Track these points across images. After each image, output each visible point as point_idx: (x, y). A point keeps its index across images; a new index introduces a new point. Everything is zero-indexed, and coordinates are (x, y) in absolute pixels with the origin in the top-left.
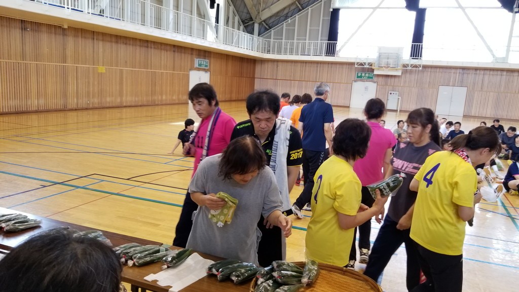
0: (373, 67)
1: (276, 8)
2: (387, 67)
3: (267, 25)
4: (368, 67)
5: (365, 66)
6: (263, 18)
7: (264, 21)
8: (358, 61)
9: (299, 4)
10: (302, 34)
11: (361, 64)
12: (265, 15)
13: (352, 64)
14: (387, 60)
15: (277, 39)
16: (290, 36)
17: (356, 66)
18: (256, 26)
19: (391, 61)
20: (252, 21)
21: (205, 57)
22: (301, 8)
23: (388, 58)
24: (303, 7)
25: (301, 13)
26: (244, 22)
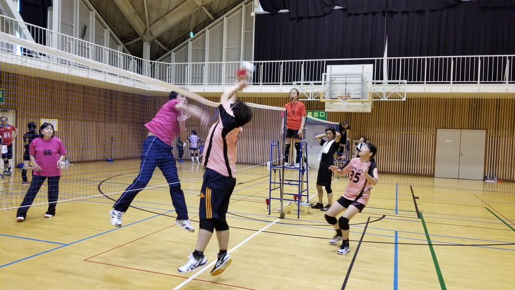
0: (322, 100)
1: (173, 20)
2: (346, 97)
3: (164, 45)
4: (313, 99)
5: (309, 99)
6: (156, 33)
7: (158, 39)
9: (210, 12)
10: (216, 57)
11: (303, 96)
12: (159, 29)
14: (344, 86)
18: (146, 47)
19: (351, 88)
20: (139, 37)
22: (211, 17)
23: (346, 83)
24: (216, 16)
25: (213, 26)
26: (124, 39)
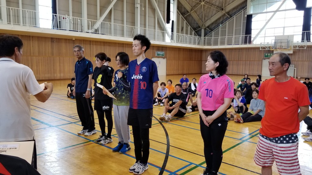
0: (271, 49)
1: (214, 19)
3: (210, 29)
4: (269, 49)
5: (267, 49)
6: (207, 25)
7: (208, 27)
8: (262, 46)
9: (228, 15)
10: (231, 33)
11: (264, 48)
12: (208, 23)
13: (258, 48)
14: (280, 44)
15: (216, 37)
16: (224, 34)
17: (260, 49)
18: (203, 31)
19: (283, 44)
20: (200, 28)
21: (162, 50)
22: (229, 17)
23: (281, 43)
24: (231, 16)
25: (230, 20)
26: (195, 29)
